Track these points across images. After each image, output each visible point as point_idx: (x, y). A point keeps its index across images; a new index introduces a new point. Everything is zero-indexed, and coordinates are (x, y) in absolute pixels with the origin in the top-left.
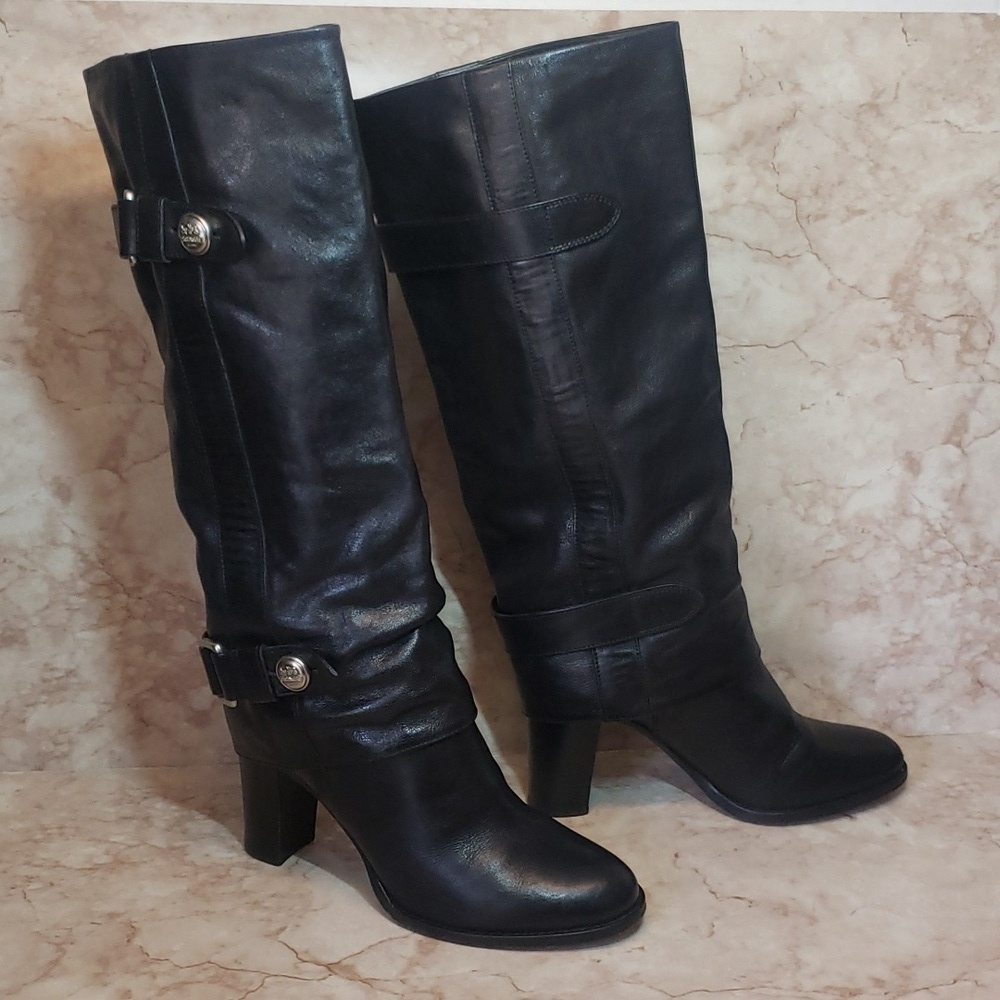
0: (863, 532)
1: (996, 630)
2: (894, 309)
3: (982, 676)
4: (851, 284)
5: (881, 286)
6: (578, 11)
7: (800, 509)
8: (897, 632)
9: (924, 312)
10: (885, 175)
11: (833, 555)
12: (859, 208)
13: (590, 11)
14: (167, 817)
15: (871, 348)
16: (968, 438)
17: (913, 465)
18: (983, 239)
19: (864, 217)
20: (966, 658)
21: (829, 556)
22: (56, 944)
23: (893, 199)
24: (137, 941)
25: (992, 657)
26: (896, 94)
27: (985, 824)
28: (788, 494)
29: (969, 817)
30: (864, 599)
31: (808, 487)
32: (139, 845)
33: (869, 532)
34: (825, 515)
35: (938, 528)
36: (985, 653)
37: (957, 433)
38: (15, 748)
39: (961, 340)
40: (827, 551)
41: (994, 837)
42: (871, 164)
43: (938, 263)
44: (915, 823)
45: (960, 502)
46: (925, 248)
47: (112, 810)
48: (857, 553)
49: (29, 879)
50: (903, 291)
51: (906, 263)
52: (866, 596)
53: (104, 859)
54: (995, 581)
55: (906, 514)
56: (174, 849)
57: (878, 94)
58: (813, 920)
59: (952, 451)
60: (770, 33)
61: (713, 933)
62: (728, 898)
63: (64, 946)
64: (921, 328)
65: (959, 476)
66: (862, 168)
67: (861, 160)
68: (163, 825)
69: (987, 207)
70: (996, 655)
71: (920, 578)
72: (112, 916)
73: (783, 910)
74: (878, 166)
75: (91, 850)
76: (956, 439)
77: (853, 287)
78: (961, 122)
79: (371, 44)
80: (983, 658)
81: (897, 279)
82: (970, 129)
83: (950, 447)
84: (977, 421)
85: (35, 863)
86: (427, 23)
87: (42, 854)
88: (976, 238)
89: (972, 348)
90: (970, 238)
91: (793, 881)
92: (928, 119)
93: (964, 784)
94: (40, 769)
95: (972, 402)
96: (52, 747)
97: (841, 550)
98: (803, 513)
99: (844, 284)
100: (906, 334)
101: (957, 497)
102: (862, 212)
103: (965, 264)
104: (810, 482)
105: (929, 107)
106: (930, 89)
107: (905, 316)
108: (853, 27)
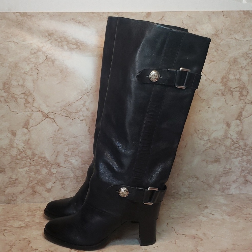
0: (216, 142)
1: (251, 167)
2: (222, 86)
3: (247, 179)
4: (211, 79)
5: (219, 80)
6: (140, 12)
7: (199, 137)
8: (225, 168)
9: (230, 86)
10: (219, 52)
11: (208, 148)
12: (213, 60)
13: (143, 12)
14: (40, 215)
15: (217, 95)
16: (242, 118)
17: (228, 125)
18: (245, 67)
19: (214, 62)
20: (243, 174)
21: (207, 148)
22: (10, 246)
23: (222, 58)
24: (30, 245)
25: (250, 174)
26: (222, 31)
27: (247, 216)
28: (196, 133)
29: (243, 214)
30: (216, 159)
31: (201, 131)
32: (32, 222)
33: (217, 142)
34: (206, 138)
35: (235, 141)
36: (248, 173)
37: (239, 117)
38: (3, 198)
39: (240, 93)
40: (207, 147)
41: (250, 219)
42: (216, 49)
43: (233, 74)
44: (229, 216)
45: (240, 134)
46: (230, 70)
47: (26, 213)
48: (214, 147)
49: (5, 230)
50: (225, 81)
51: (225, 74)
52: (217, 158)
53: (24, 225)
54: (250, 155)
55: (227, 137)
56: (41, 222)
57: (217, 31)
58: (202, 240)
59: (238, 122)
60: (189, 16)
61: (176, 243)
62: (180, 234)
63: (12, 246)
64: (229, 90)
65: (240, 128)
66: (214, 50)
67: (213, 48)
68: (39, 217)
69: (246, 59)
70: (251, 173)
71: (230, 154)
72: (25, 239)
73: (194, 237)
74: (217, 49)
75: (20, 223)
76: (239, 118)
77: (211, 80)
78: (238, 38)
79: (89, 21)
80: (247, 174)
81: (223, 78)
82: (241, 40)
83: (238, 120)
84: (244, 114)
85: (6, 226)
86: (103, 16)
87: (8, 224)
88: (243, 67)
89: (243, 95)
90: (241, 67)
91: (197, 230)
92: (230, 37)
93: (242, 206)
94: (9, 203)
95: (243, 109)
96: (12, 198)
97: (210, 147)
98: (200, 137)
99: (209, 79)
100: (226, 92)
101: (240, 133)
102: (214, 61)
103: (240, 74)
104: (202, 130)
105: (230, 34)
106: (230, 30)
107: (225, 88)
108: (210, 15)
